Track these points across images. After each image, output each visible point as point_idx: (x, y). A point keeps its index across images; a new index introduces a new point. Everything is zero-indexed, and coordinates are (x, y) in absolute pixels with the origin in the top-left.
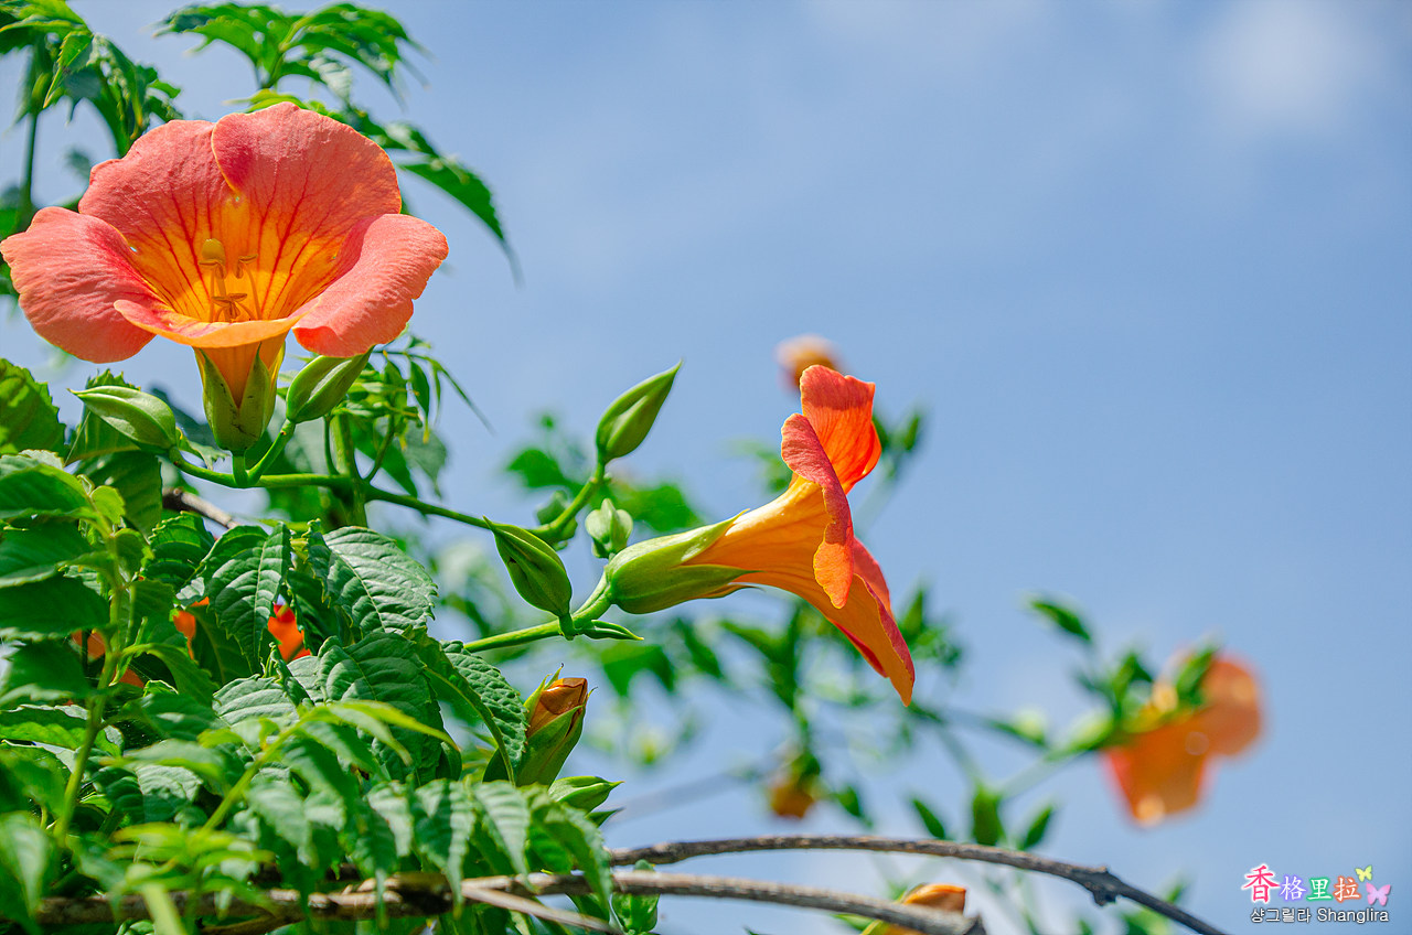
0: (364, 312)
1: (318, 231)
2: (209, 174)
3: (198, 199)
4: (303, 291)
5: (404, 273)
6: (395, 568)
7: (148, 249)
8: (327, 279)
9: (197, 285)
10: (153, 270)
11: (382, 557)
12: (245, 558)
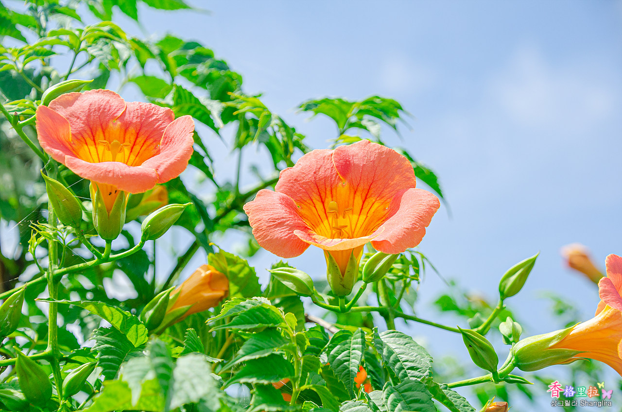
0: (403, 233)
1: (380, 196)
2: (331, 172)
3: (327, 184)
4: (373, 223)
5: (421, 215)
6: (412, 349)
7: (305, 207)
8: (384, 218)
9: (326, 222)
10: (307, 216)
11: (406, 344)
12: (344, 344)
